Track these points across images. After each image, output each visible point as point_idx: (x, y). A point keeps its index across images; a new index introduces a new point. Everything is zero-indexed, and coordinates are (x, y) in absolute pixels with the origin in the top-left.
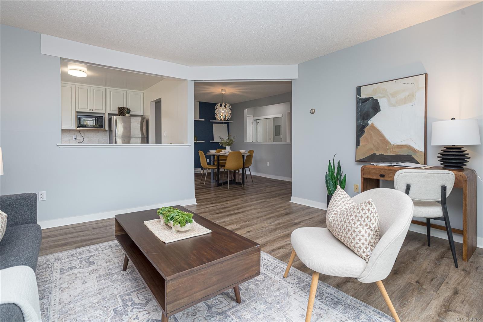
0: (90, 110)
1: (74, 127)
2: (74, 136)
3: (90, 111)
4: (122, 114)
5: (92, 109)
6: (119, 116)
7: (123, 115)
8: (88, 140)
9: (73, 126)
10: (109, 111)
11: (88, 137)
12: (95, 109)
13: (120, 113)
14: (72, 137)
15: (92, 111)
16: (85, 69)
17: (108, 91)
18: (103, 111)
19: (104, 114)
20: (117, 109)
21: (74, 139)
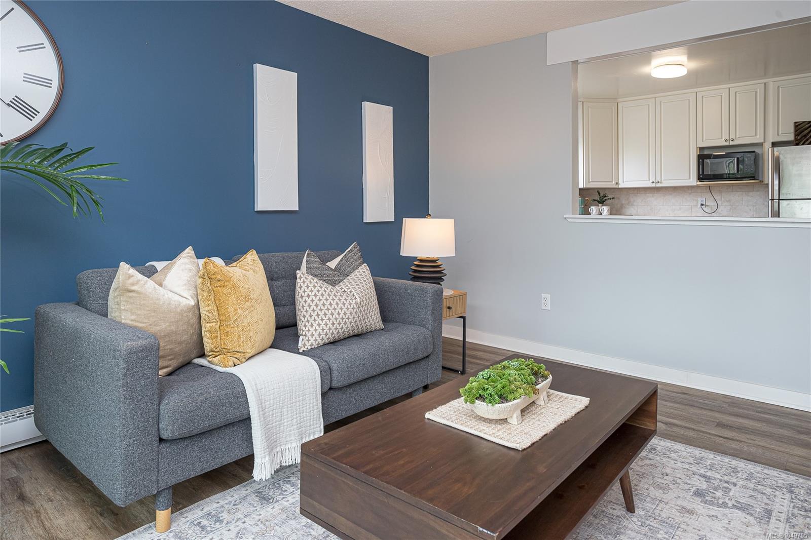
0: (726, 141)
1: (693, 181)
2: (699, 200)
3: (727, 144)
4: (807, 140)
5: (732, 136)
6: (797, 144)
7: (808, 142)
8: (729, 207)
9: (691, 180)
10: (772, 138)
11: (729, 201)
12: (737, 136)
13: (799, 137)
14: (697, 201)
15: (732, 143)
16: (683, 59)
17: (771, 86)
18: (758, 139)
19: (760, 145)
20: (792, 129)
21: (699, 206)
